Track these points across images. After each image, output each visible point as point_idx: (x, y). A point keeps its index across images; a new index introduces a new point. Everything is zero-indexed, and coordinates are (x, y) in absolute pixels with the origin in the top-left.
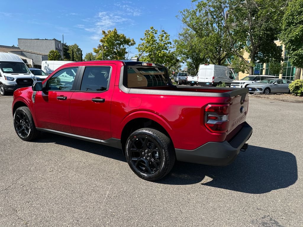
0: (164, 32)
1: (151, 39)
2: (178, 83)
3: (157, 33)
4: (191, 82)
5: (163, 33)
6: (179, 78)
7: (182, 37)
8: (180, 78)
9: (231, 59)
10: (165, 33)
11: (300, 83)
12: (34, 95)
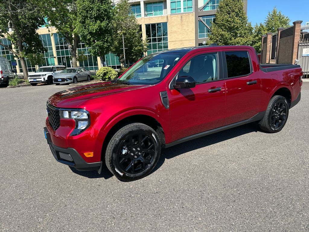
11: (106, 70)
12: (164, 98)
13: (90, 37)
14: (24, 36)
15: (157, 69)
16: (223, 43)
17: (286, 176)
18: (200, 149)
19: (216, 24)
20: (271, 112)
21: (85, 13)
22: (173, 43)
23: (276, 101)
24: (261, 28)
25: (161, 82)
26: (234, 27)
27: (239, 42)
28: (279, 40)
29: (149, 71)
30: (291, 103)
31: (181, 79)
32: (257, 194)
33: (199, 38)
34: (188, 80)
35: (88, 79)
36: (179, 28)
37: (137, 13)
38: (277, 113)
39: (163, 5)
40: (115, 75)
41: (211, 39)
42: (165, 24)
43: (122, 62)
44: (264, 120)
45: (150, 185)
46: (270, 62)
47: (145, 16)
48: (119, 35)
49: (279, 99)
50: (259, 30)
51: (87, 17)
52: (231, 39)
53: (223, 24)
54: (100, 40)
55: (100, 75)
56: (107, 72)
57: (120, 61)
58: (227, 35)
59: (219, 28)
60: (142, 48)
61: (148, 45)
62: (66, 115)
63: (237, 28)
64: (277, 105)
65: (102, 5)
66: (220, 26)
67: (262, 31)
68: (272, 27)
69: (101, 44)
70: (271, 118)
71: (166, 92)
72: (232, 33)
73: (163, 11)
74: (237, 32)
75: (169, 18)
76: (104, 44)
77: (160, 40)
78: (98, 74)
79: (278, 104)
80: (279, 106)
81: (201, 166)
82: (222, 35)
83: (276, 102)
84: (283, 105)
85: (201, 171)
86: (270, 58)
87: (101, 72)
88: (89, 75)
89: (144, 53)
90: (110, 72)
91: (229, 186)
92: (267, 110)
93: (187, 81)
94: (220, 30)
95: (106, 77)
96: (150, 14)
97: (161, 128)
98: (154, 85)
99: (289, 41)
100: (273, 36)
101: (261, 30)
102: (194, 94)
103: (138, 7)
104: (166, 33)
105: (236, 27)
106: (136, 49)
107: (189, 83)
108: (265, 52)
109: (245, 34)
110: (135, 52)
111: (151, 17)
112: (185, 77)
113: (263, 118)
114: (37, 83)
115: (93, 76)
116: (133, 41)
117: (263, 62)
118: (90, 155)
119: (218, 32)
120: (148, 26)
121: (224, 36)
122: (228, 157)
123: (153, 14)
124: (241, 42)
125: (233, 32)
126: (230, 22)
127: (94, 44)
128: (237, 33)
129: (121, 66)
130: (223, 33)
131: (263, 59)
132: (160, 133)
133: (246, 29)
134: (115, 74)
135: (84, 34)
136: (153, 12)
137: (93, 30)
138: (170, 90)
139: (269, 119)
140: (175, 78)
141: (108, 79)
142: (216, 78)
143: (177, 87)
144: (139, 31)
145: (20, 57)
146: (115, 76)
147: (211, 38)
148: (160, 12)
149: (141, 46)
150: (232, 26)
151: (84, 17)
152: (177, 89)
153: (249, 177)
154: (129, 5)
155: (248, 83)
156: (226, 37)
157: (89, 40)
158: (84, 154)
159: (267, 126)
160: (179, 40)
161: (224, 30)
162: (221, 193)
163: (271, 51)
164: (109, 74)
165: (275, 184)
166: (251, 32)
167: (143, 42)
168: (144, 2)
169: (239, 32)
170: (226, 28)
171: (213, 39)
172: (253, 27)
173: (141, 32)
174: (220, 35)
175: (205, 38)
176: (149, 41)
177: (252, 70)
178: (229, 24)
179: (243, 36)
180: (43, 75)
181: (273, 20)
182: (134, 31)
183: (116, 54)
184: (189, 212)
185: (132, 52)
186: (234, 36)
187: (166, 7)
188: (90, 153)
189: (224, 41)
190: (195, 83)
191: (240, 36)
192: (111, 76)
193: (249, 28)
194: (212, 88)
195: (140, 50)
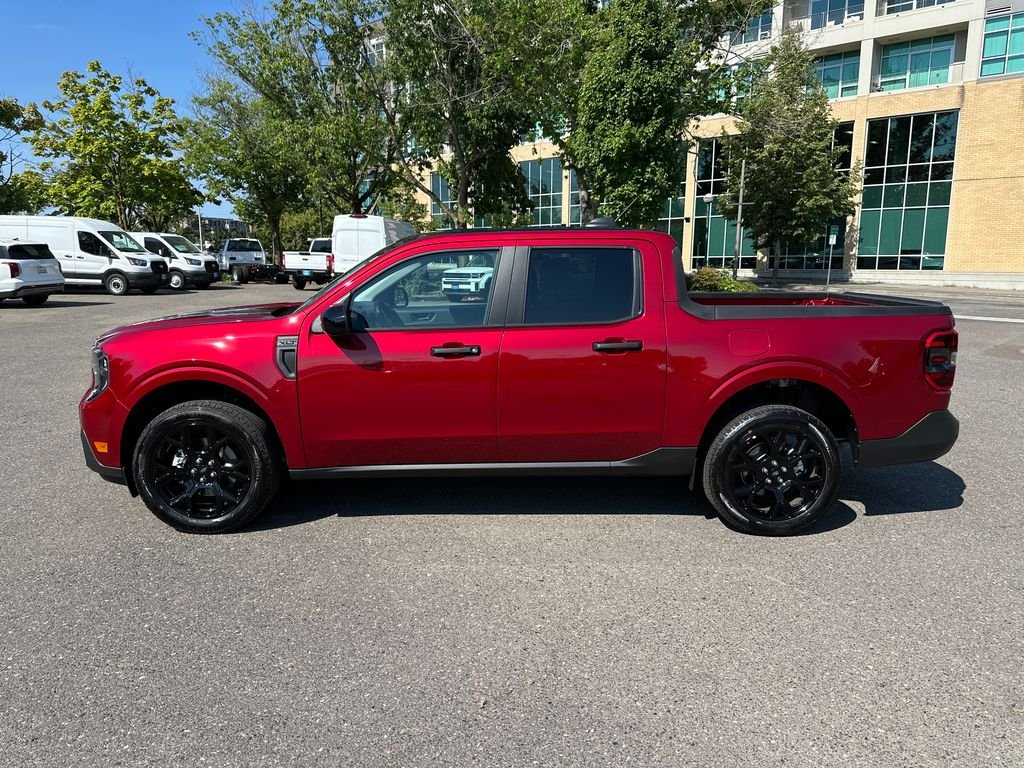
0: (145, 85)
1: (103, 109)
2: (236, 277)
3: (119, 89)
4: (300, 271)
5: (143, 88)
6: (231, 259)
7: (209, 112)
8: (234, 259)
9: (390, 199)
10: (149, 91)
13: (604, 170)
14: (476, 164)
15: (890, 277)
21: (599, 102)
22: (973, 185)
29: (856, 281)
36: (1008, 131)
37: (843, 84)
39: (952, 47)
42: (949, 118)
43: (762, 246)
47: (871, 91)
51: (603, 111)
54: (631, 179)
57: (755, 243)
65: (650, 74)
69: (633, 191)
73: (951, 68)
75: (968, 94)
76: (641, 191)
96: (895, 82)
103: (850, 60)
106: (809, 203)
110: (805, 216)
111: (893, 92)
114: (462, 296)
116: (802, 179)
118: (103, 448)
120: (876, 127)
123: (907, 81)
127: (612, 192)
129: (759, 258)
136: (908, 74)
145: (459, 223)
148: (936, 72)
151: (594, 111)
154: (811, 58)
160: (1001, 173)
168: (876, 41)
180: (475, 276)
185: (793, 216)
187: (961, 56)
188: (103, 444)
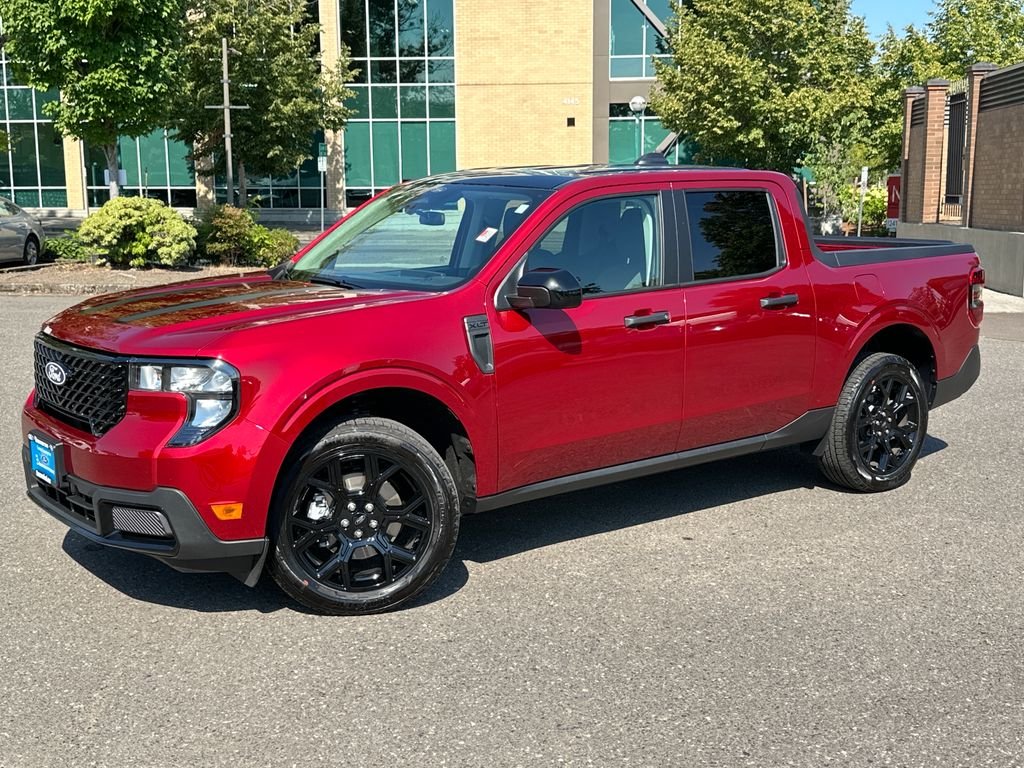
11: (137, 213)
12: (477, 336)
13: (62, 42)
16: (728, 112)
17: (867, 603)
18: (597, 537)
19: (696, 12)
20: (858, 413)
22: (481, 91)
23: (873, 374)
24: (909, 51)
25: (465, 285)
26: (782, 34)
27: (807, 111)
28: (975, 118)
30: (936, 384)
31: (535, 278)
32: (763, 642)
33: (611, 79)
34: (558, 279)
35: (26, 253)
36: (513, 22)
38: (881, 419)
40: (182, 240)
41: (671, 87)
43: (203, 173)
44: (832, 441)
45: (425, 625)
46: (942, 217)
48: (197, 31)
49: (888, 364)
50: (903, 57)
52: (767, 96)
53: (729, 15)
54: (116, 60)
55: (101, 237)
56: (141, 226)
57: (192, 169)
58: (749, 70)
59: (710, 36)
60: (318, 106)
61: (351, 94)
62: (150, 379)
63: (798, 43)
64: (882, 387)
66: (714, 28)
67: (917, 63)
68: (962, 48)
69: (120, 81)
70: (856, 436)
71: (486, 317)
72: (771, 66)
74: (798, 60)
76: (132, 80)
77: (411, 73)
78: (87, 234)
79: (885, 383)
80: (888, 389)
81: (597, 578)
82: (724, 72)
83: (877, 375)
84: (906, 387)
85: (595, 591)
86: (943, 197)
87: (111, 220)
88: (32, 237)
89: (329, 134)
90: (157, 227)
91: (682, 625)
92: (843, 401)
93: (553, 284)
94: (714, 46)
95: (134, 251)
97: (464, 440)
98: (445, 293)
99: (1014, 129)
100: (954, 98)
101: (911, 59)
102: (579, 329)
104: (445, 37)
105: (791, 35)
106: (287, 109)
107: (561, 293)
108: (919, 165)
109: (835, 70)
110: (282, 127)
112: (550, 273)
113: (826, 433)
115: (51, 243)
116: (270, 70)
117: (909, 213)
118: (229, 511)
119: (706, 53)
121: (735, 76)
122: (691, 558)
124: (815, 110)
125: (778, 62)
126: (767, 11)
127: (79, 79)
128: (799, 67)
129: (200, 192)
130: (730, 60)
131: (910, 201)
132: (458, 458)
133: (841, 50)
134: (185, 236)
135: (31, 26)
137: (84, 10)
138: (498, 311)
139: (849, 435)
140: (516, 273)
141: (141, 261)
142: (653, 281)
143: (523, 304)
144: (306, 21)
146: (184, 245)
147: (670, 83)
149: (314, 95)
150: (774, 29)
152: (520, 311)
153: (750, 604)
155: (765, 302)
156: (744, 82)
157: (54, 58)
158: (213, 508)
159: (844, 463)
160: (512, 78)
161: (735, 45)
162: (654, 640)
163: (945, 165)
164: (152, 235)
165: (824, 621)
166: (866, 66)
167: (327, 78)
169: (805, 61)
170: (743, 37)
171: (680, 87)
172: (872, 39)
173: (313, 28)
174: (717, 70)
175: (644, 78)
176: (355, 72)
177: (782, 258)
178: (758, 18)
179: (828, 82)
181: (967, 16)
182: (278, 20)
183: (177, 131)
184: (553, 678)
185: (267, 127)
186: (782, 80)
188: (233, 506)
189: (734, 99)
190: (579, 294)
191: (813, 82)
192: (161, 245)
193: (855, 44)
194: (638, 314)
195: (308, 117)
